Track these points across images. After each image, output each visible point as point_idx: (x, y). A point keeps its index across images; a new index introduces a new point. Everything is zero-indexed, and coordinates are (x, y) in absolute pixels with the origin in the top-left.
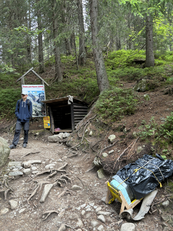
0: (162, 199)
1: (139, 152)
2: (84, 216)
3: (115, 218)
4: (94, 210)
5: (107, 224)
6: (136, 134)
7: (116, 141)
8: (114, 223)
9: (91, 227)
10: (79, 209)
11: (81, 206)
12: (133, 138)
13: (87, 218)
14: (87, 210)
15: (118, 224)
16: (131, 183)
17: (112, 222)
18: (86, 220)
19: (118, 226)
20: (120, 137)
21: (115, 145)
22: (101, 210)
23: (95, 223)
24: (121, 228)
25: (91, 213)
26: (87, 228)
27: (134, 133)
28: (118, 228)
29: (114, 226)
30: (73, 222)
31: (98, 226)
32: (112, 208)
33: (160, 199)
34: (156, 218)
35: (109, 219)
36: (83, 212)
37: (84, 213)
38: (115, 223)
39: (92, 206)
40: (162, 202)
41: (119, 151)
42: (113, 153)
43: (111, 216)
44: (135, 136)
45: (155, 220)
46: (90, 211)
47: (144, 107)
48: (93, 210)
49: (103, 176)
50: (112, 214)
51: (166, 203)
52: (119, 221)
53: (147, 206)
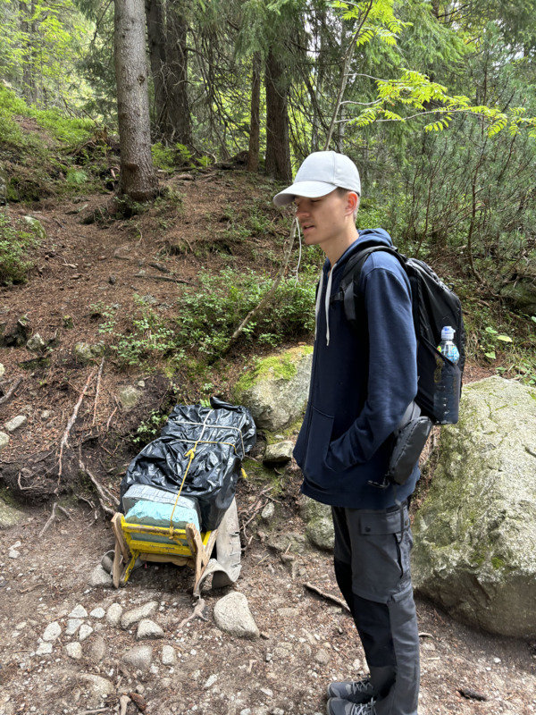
0: (255, 506)
1: (134, 403)
2: (87, 658)
3: (176, 607)
4: (104, 623)
5: (173, 635)
6: (92, 352)
7: (15, 384)
8: (185, 621)
9: (139, 672)
10: (50, 651)
11: (46, 638)
12: (81, 363)
13: (101, 657)
14: (83, 636)
15: (199, 618)
16: (210, 490)
17: (179, 622)
18: (106, 665)
19: (202, 620)
20: (27, 368)
21: (13, 396)
22: (124, 611)
23: (143, 653)
24: (220, 620)
25: (102, 636)
26: (130, 681)
27: (82, 348)
28: (210, 625)
29: (193, 628)
30: (77, 696)
31: (157, 655)
32: (142, 590)
33: (251, 508)
34: (260, 556)
35: (165, 619)
36: (74, 649)
37: (79, 651)
38: (188, 620)
39: (85, 618)
40: (260, 512)
41: (46, 414)
42: (24, 424)
43: (162, 608)
44: (89, 355)
45: (259, 560)
46: (94, 634)
47: (47, 259)
48: (99, 625)
49: (18, 512)
50: (159, 605)
51: (269, 511)
52: (197, 608)
53: (233, 536)
